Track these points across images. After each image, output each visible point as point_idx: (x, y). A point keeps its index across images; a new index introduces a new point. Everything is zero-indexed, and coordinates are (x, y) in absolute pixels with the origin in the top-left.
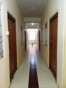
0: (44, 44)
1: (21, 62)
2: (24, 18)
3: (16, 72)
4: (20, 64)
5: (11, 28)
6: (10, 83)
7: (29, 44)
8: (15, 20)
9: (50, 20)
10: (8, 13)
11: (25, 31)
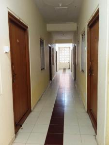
0: (81, 70)
1: (40, 100)
2: (48, 25)
3: (29, 116)
4: (37, 103)
5: (18, 41)
6: (15, 135)
7: (59, 69)
8: (27, 27)
9: (88, 25)
10: (9, 14)
11: (50, 48)
